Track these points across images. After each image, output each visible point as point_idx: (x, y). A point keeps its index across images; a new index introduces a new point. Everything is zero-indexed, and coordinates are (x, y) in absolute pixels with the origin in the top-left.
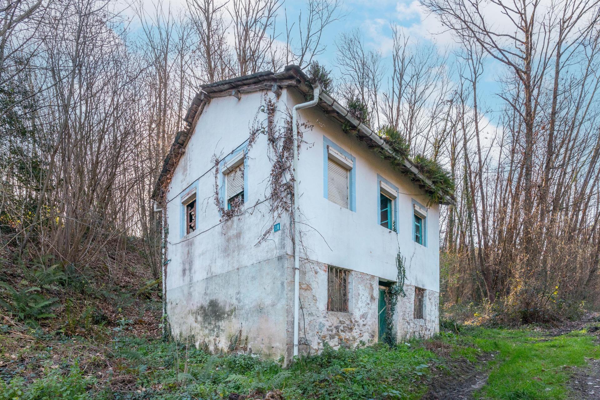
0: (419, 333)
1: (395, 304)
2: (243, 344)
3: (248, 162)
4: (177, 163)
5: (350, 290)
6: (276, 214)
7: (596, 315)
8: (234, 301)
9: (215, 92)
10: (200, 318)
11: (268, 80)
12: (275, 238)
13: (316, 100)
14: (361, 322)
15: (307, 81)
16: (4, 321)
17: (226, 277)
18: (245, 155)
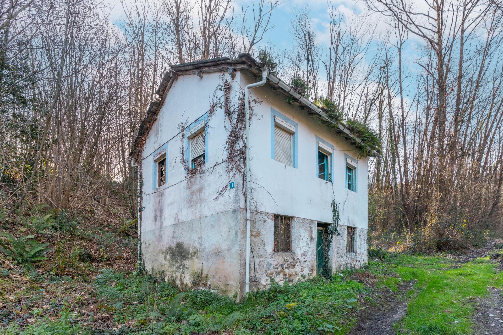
0: (351, 265)
1: (331, 242)
2: (203, 280)
3: (209, 130)
4: (150, 128)
5: (293, 233)
6: (231, 174)
7: (498, 241)
8: (197, 245)
9: (181, 71)
10: (168, 257)
11: (225, 64)
12: (230, 194)
13: (264, 81)
14: (302, 260)
15: (257, 66)
16: (5, 265)
17: (190, 224)
18: (206, 124)
